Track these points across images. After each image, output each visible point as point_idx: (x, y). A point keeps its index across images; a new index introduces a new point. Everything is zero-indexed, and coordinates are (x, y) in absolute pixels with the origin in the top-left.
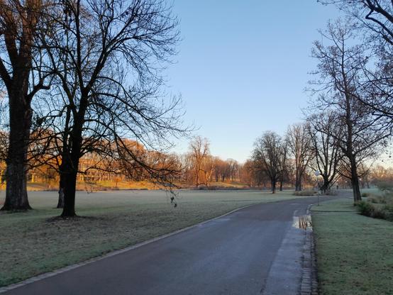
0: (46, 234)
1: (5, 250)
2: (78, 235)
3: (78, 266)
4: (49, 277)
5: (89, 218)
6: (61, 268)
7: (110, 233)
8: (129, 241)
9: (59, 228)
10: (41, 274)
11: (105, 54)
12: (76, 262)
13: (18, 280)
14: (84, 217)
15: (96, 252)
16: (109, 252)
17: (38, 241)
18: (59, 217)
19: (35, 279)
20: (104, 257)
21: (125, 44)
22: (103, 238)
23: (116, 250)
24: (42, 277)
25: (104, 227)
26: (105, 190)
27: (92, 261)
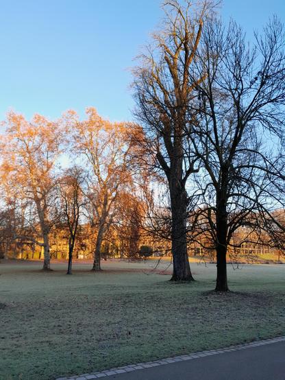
0: (196, 308)
1: (157, 322)
2: (225, 313)
3: (215, 353)
4: (183, 361)
5: (242, 294)
6: (198, 351)
7: (260, 315)
8: (280, 329)
9: (210, 303)
10: (177, 355)
11: (240, 127)
12: (215, 348)
13: (155, 358)
14: (237, 293)
15: (238, 338)
16: (253, 340)
17: (188, 315)
18: (213, 291)
19: (170, 361)
20: (247, 346)
21: (261, 111)
22: (250, 322)
23: (261, 339)
24: (177, 359)
25: (256, 307)
26: (267, 263)
27: (232, 349)
